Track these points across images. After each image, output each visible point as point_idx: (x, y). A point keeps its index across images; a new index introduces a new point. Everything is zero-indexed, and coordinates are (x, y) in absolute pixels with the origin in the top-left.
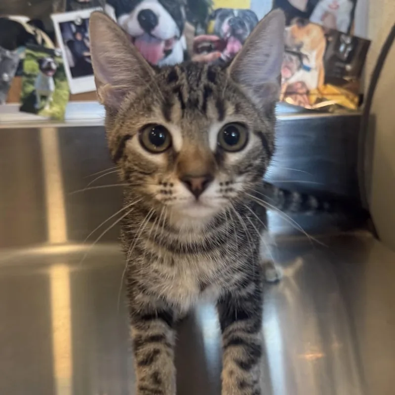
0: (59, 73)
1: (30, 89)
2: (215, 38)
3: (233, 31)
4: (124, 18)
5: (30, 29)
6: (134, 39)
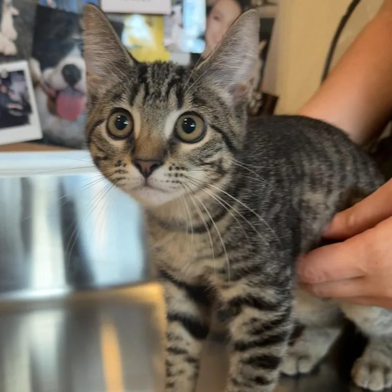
6: (58, 92)
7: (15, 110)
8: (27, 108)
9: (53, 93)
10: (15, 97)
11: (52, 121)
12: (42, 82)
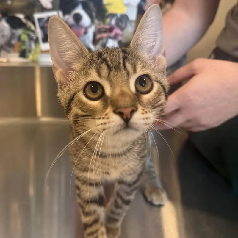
0: (36, 41)
1: (24, 47)
2: (108, 27)
3: (117, 24)
4: (67, 17)
5: (24, 21)
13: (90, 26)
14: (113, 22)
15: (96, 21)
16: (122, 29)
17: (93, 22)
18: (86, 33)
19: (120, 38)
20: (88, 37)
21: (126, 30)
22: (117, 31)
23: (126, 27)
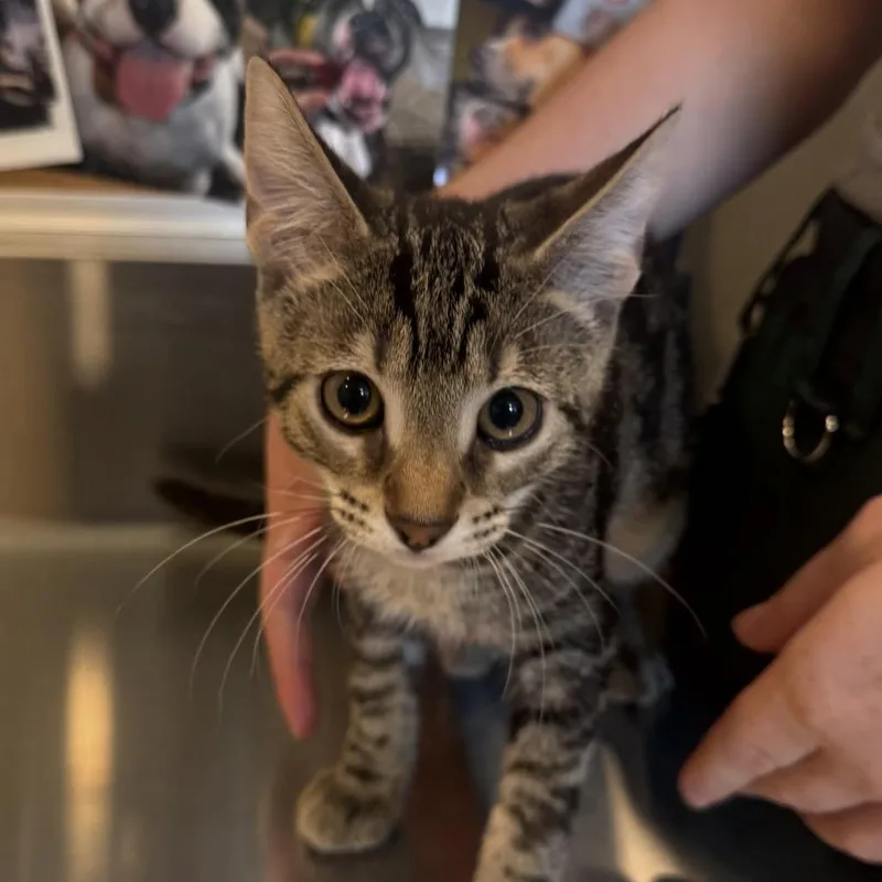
6: (119, 49)
7: (17, 90)
8: (45, 88)
9: (105, 51)
10: (16, 59)
11: (105, 120)
12: (80, 24)
13: (221, 53)
14: (341, 33)
15: (251, 26)
16: (388, 76)
17: (232, 29)
18: (199, 85)
19: (378, 119)
20: (213, 110)
21: (407, 78)
22: (360, 80)
23: (405, 59)
